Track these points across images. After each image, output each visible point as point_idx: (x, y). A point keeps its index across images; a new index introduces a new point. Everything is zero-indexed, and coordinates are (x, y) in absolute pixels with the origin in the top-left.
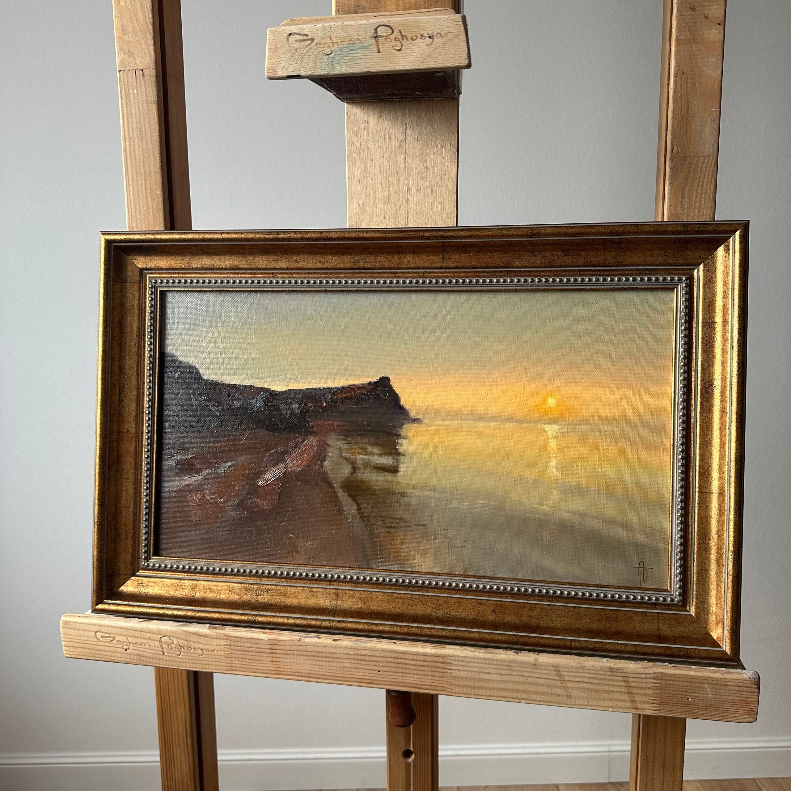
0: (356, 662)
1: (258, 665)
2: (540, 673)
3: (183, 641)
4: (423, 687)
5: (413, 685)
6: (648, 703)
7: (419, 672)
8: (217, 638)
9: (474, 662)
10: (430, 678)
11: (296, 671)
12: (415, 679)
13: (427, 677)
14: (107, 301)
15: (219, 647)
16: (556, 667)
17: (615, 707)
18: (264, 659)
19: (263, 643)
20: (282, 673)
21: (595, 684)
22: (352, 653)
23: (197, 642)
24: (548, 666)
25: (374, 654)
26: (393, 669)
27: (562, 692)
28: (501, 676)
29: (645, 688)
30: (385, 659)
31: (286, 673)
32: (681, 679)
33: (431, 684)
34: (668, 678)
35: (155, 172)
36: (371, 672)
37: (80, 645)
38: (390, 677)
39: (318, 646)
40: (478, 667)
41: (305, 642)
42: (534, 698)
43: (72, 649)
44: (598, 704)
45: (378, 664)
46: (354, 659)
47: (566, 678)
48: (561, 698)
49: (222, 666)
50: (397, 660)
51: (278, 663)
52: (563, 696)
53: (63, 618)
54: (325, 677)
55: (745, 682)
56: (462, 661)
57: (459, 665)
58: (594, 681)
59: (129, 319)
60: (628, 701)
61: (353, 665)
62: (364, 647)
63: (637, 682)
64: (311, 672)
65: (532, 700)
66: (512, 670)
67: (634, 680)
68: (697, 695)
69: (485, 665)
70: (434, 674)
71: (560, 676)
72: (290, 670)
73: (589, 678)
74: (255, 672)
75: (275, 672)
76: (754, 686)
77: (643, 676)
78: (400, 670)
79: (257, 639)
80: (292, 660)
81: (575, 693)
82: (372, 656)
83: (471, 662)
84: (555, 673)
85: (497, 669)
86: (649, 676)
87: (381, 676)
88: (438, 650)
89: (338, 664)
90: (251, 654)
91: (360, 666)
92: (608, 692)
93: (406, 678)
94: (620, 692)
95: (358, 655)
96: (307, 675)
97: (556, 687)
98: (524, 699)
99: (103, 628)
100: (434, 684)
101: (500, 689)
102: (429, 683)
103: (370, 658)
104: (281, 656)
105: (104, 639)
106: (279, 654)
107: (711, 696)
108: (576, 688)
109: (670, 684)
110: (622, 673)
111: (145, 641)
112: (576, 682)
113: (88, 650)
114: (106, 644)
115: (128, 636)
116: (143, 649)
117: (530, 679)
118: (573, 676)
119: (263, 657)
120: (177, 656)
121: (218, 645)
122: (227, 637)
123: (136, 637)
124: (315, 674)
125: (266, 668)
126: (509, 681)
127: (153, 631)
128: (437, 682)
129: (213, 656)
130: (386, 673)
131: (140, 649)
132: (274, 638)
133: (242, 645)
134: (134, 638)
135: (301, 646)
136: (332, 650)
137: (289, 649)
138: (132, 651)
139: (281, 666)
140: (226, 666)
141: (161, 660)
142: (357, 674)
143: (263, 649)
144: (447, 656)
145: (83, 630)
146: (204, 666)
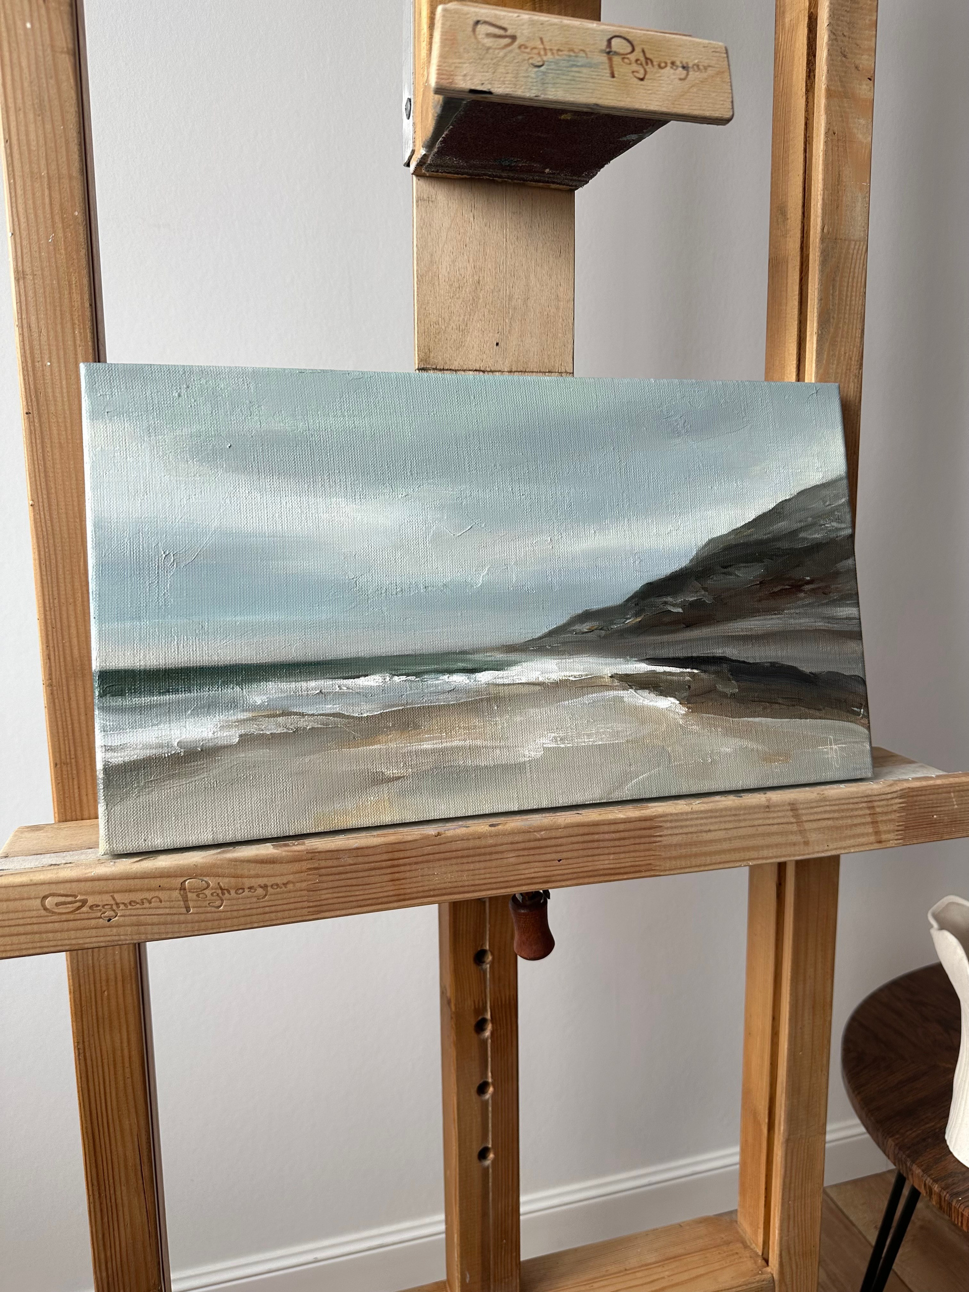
0: (526, 853)
1: (367, 892)
2: (774, 818)
3: (226, 880)
4: (622, 871)
5: (607, 872)
6: (894, 831)
7: (617, 850)
8: (294, 861)
9: (692, 819)
10: (633, 855)
11: (431, 887)
12: (612, 862)
13: (627, 855)
15: (297, 875)
16: (793, 804)
17: (858, 846)
20: (407, 897)
21: (837, 819)
22: (521, 840)
23: (257, 876)
24: (784, 805)
25: (554, 834)
26: (581, 853)
27: (797, 838)
28: (724, 832)
29: (891, 812)
30: (570, 840)
31: (415, 895)
32: (928, 792)
33: (633, 863)
34: (915, 793)
36: (549, 864)
37: (7, 930)
38: (575, 866)
39: (468, 840)
40: (696, 825)
41: (447, 837)
42: (765, 855)
44: (839, 847)
45: (559, 849)
46: (524, 849)
47: (804, 818)
48: (797, 848)
49: (302, 908)
50: (587, 838)
51: (402, 881)
52: (800, 844)
54: (477, 888)
56: (676, 821)
57: (672, 828)
58: (836, 815)
60: (871, 834)
61: (521, 859)
62: (539, 827)
63: (882, 806)
64: (455, 884)
65: (762, 858)
66: (740, 821)
67: (879, 803)
69: (705, 821)
70: (638, 848)
71: (796, 816)
72: (421, 889)
73: (831, 811)
74: (360, 906)
75: (395, 899)
77: (889, 796)
78: (590, 852)
80: (426, 872)
81: (813, 837)
82: (551, 839)
83: (687, 820)
84: (791, 813)
85: (721, 822)
86: (895, 795)
87: (563, 867)
88: (642, 812)
89: (499, 862)
91: (531, 858)
92: (851, 826)
93: (599, 864)
94: (864, 824)
95: (529, 841)
96: (448, 891)
97: (792, 833)
98: (753, 859)
99: (62, 886)
100: (637, 863)
101: (724, 852)
102: (630, 864)
103: (548, 843)
104: (408, 868)
105: (62, 909)
106: (404, 865)
107: (956, 807)
108: (815, 829)
109: (916, 802)
110: (867, 796)
111: (148, 895)
112: (815, 820)
113: (24, 937)
114: (64, 917)
115: (114, 892)
116: (145, 912)
117: (761, 829)
118: (811, 814)
119: (376, 875)
120: (216, 910)
121: (296, 873)
122: (313, 854)
123: (130, 891)
124: (461, 887)
125: (381, 895)
126: (736, 837)
127: (168, 872)
128: (642, 859)
129: (285, 896)
130: (570, 861)
131: (141, 912)
132: (397, 841)
133: (342, 864)
134: (127, 894)
135: (441, 844)
136: (491, 841)
137: (420, 854)
138: (122, 919)
139: (406, 886)
140: (309, 907)
141: (183, 923)
142: (527, 871)
143: (376, 862)
144: (656, 817)
145: (15, 900)
146: (267, 915)
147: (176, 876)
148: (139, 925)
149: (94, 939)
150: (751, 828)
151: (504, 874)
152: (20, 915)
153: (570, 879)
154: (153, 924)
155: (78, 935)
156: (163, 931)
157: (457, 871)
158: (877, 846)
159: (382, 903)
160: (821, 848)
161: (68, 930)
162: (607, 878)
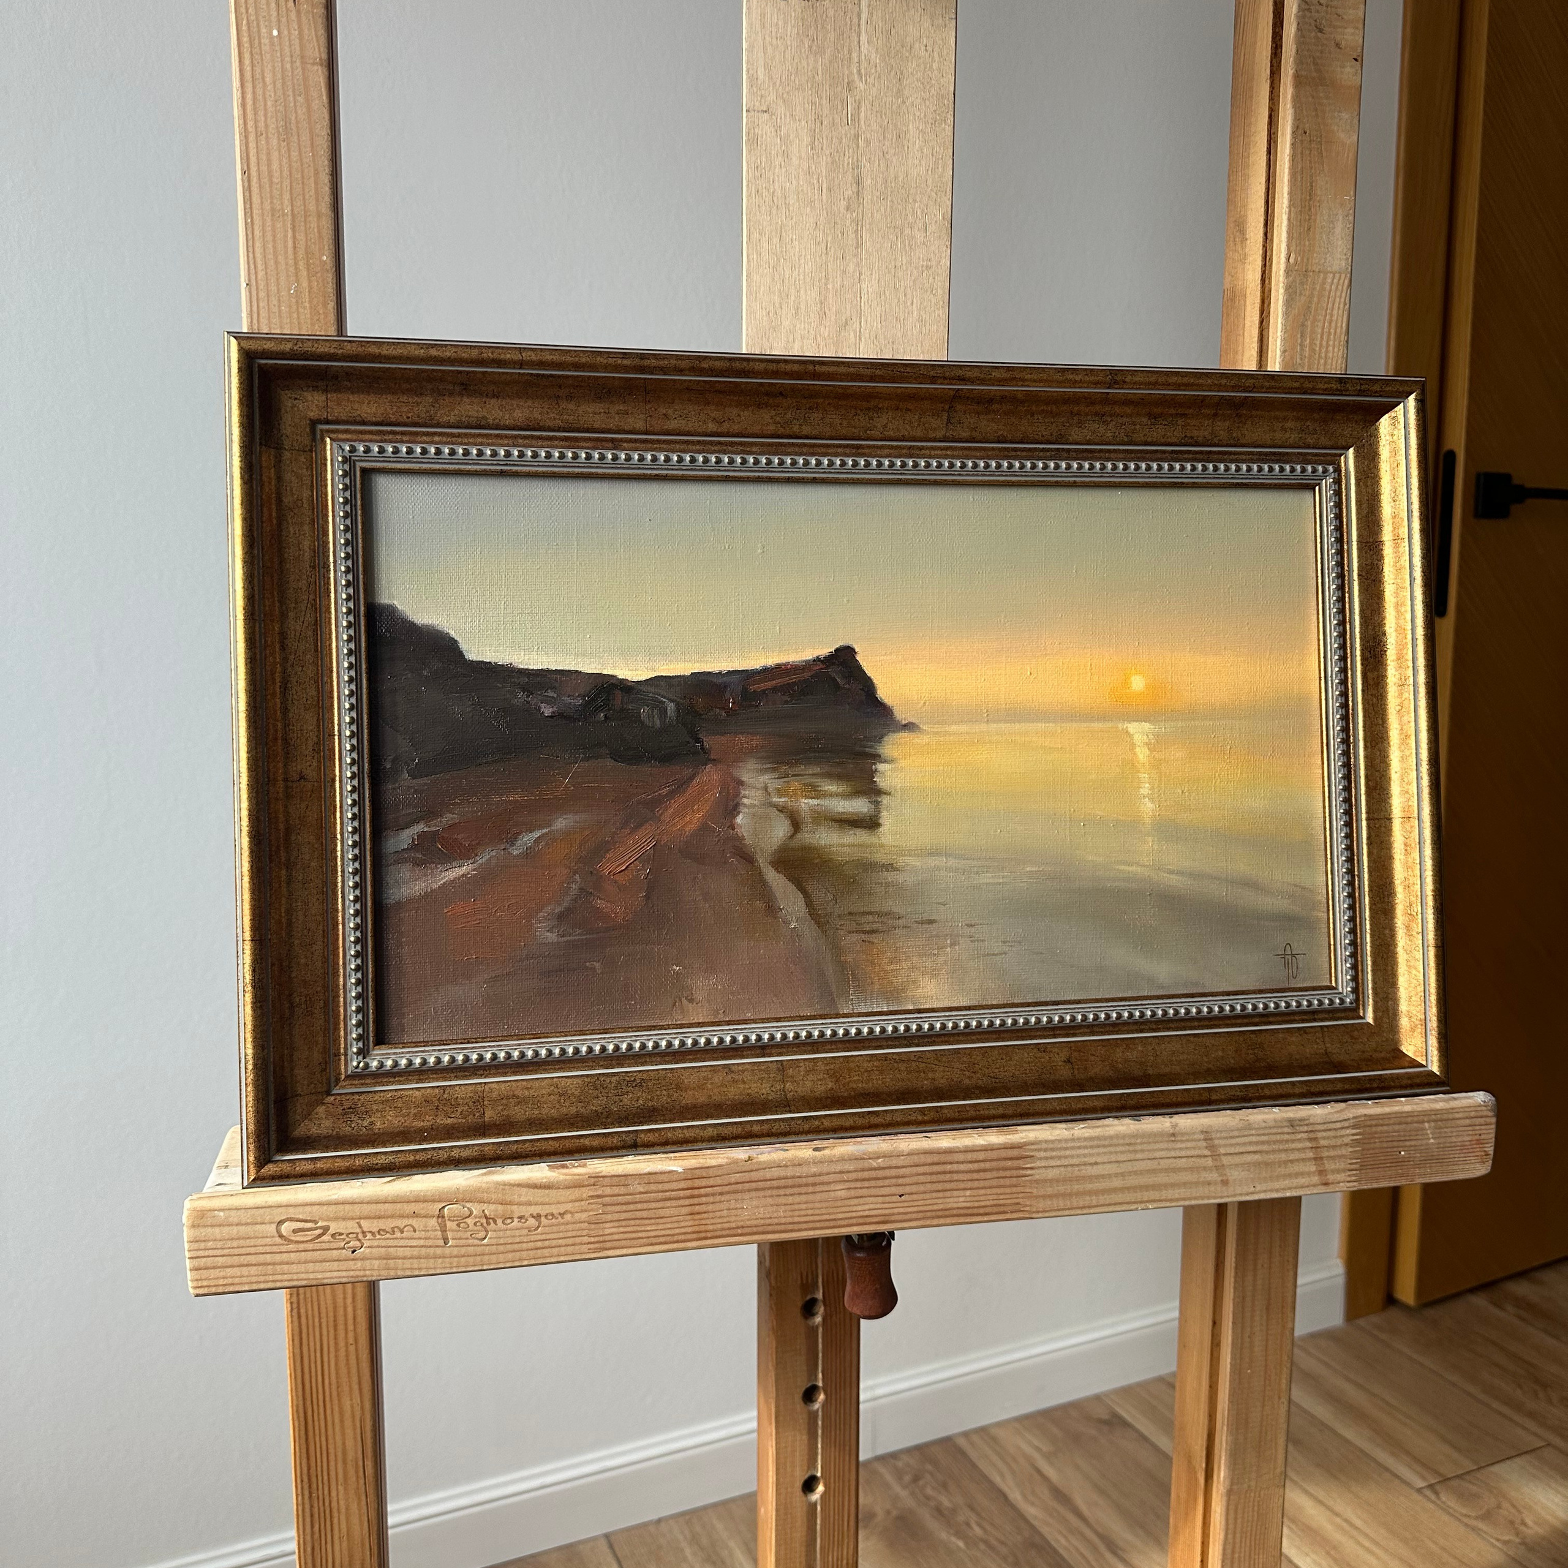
0: (859, 1185)
1: (660, 1227)
2: (1181, 1149)
3: (493, 1207)
4: (982, 1211)
5: (962, 1212)
6: (1344, 1171)
7: (976, 1184)
8: (575, 1187)
9: (1073, 1148)
10: (994, 1191)
11: (742, 1223)
12: (968, 1199)
13: (989, 1191)
14: (251, 487)
15: (577, 1204)
16: (1206, 1132)
17: (1296, 1188)
18: (673, 1211)
19: (675, 1177)
20: (709, 1235)
21: (1267, 1152)
22: (852, 1168)
23: (530, 1204)
24: (1194, 1134)
25: (894, 1162)
26: (929, 1187)
27: (1214, 1176)
28: (1117, 1165)
29: (1341, 1146)
30: (915, 1170)
31: (718, 1233)
32: (1392, 1121)
33: (995, 1202)
34: (1374, 1123)
35: (319, 215)
36: (887, 1199)
37: (236, 1260)
38: (920, 1203)
39: (786, 1166)
40: (1078, 1156)
41: (759, 1163)
42: (1170, 1197)
43: (213, 1273)
44: (1269, 1188)
45: (900, 1181)
46: (857, 1180)
47: (1222, 1151)
48: (1212, 1188)
49: (581, 1244)
50: (936, 1168)
51: (703, 1216)
52: (1216, 1183)
53: (188, 1204)
54: (796, 1227)
55: (1479, 1109)
56: (1052, 1150)
57: (1046, 1158)
58: (1265, 1147)
59: (291, 529)
60: (1314, 1172)
61: (853, 1193)
62: (875, 1153)
63: (1328, 1138)
64: (770, 1221)
65: (1166, 1200)
66: (1136, 1151)
67: (1324, 1134)
68: (1413, 1143)
69: (1089, 1151)
70: (1002, 1182)
71: (1212, 1148)
72: (726, 1226)
73: (1257, 1143)
74: (652, 1244)
75: (695, 1236)
76: (1490, 1114)
77: (1338, 1125)
78: (940, 1186)
79: (661, 1173)
80: (733, 1204)
81: (1234, 1174)
82: (890, 1168)
83: (1066, 1149)
84: (1205, 1144)
85: (1111, 1153)
86: (1346, 1124)
87: (906, 1204)
88: (1008, 1137)
89: (824, 1196)
90: (645, 1206)
91: (864, 1192)
92: (1286, 1162)
93: (951, 1200)
94: (1303, 1160)
95: (863, 1170)
96: (760, 1229)
97: (1205, 1168)
98: (1154, 1201)
99: (301, 1209)
100: (1002, 1202)
101: (1115, 1190)
102: (992, 1203)
103: (888, 1173)
104: (711, 1199)
106: (706, 1195)
107: (1432, 1141)
108: (1237, 1165)
109: (1376, 1133)
110: (1307, 1125)
111: (401, 1223)
112: (1236, 1154)
113: (255, 1268)
114: (302, 1247)
115: (361, 1218)
116: (396, 1243)
117: (1164, 1163)
118: (1231, 1145)
119: (672, 1207)
120: (479, 1242)
121: (576, 1201)
122: (597, 1179)
123: (379, 1218)
124: (776, 1224)
125: (677, 1231)
126: (1130, 1172)
127: (424, 1196)
128: (1007, 1196)
129: (562, 1228)
130: (915, 1197)
131: (390, 1243)
132: (698, 1166)
133: (629, 1192)
134: (376, 1221)
135: (752, 1171)
136: (814, 1169)
137: (725, 1182)
138: (368, 1250)
139: (708, 1222)
140: (589, 1243)
141: (440, 1258)
142: (859, 1208)
143: (673, 1191)
144: (1026, 1144)
145: (247, 1224)
146: (539, 1251)
147: (434, 1201)
148: (388, 1258)
149: (336, 1274)
150: (1152, 1162)
151: (831, 1210)
152: (252, 1242)
153: (916, 1219)
154: (404, 1258)
155: (317, 1268)
156: (416, 1266)
157: (772, 1205)
158: (1322, 1189)
159: (677, 1242)
160: (1245, 1189)
161: (305, 1263)
162: (962, 1220)
